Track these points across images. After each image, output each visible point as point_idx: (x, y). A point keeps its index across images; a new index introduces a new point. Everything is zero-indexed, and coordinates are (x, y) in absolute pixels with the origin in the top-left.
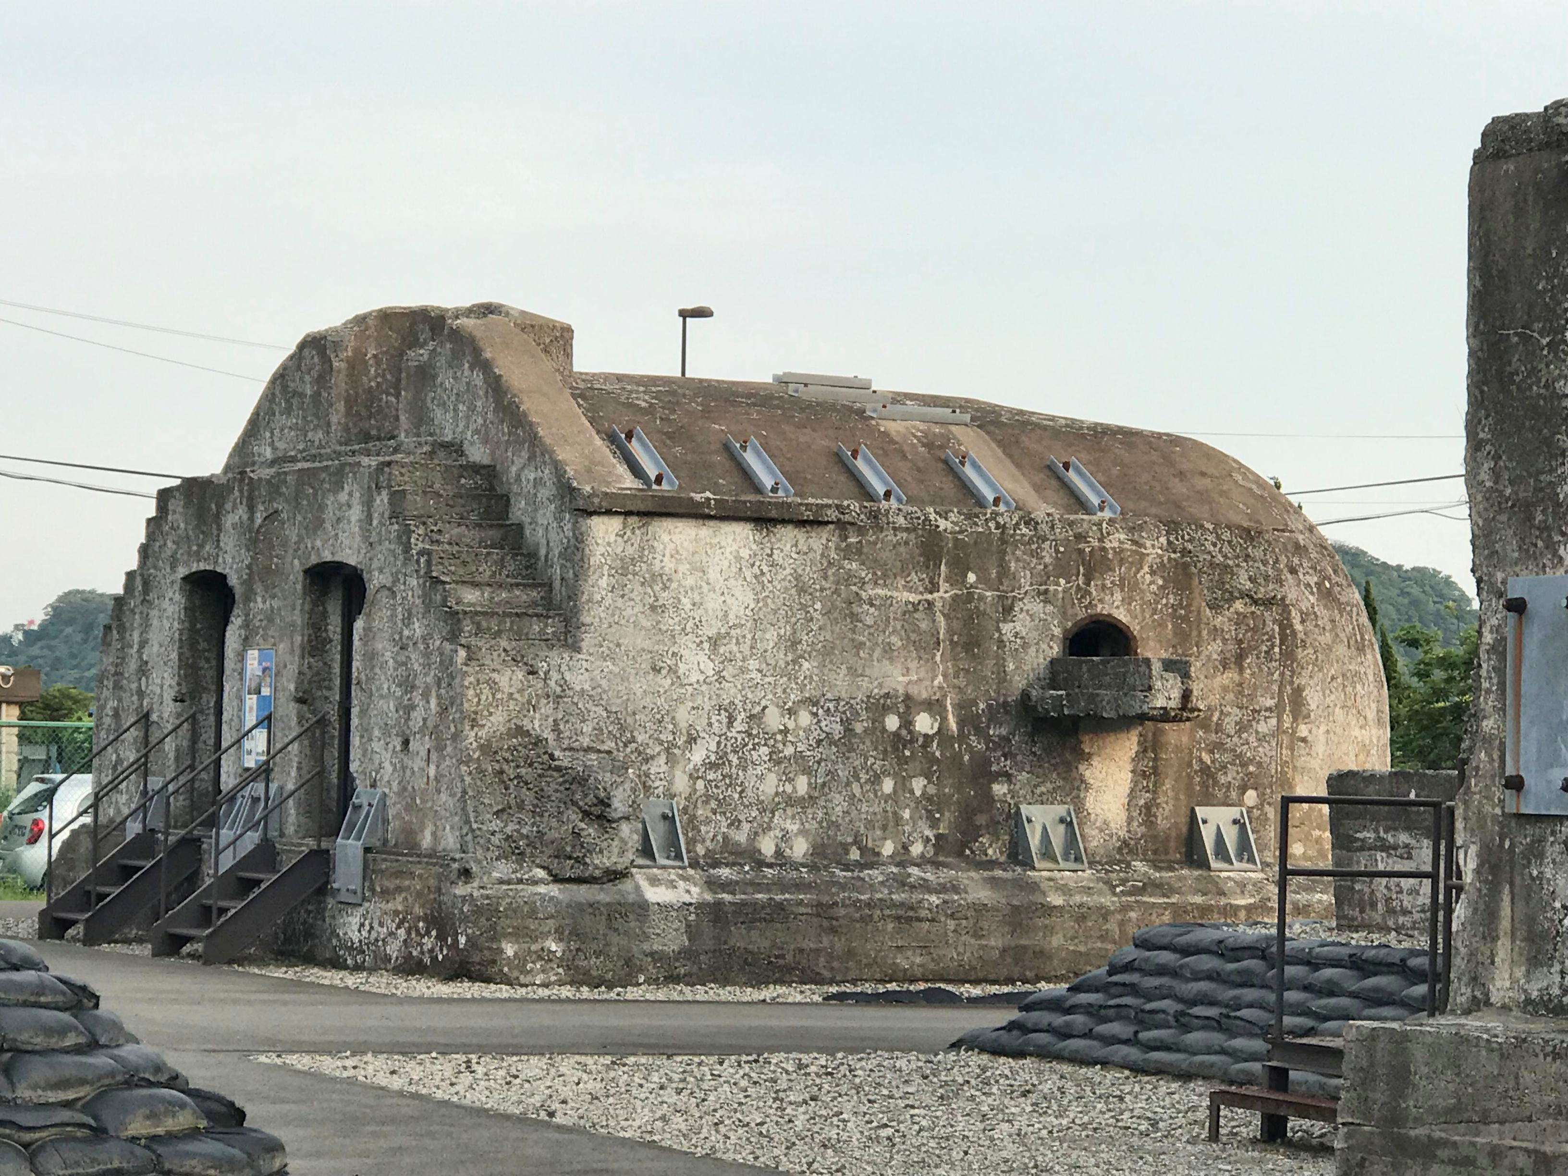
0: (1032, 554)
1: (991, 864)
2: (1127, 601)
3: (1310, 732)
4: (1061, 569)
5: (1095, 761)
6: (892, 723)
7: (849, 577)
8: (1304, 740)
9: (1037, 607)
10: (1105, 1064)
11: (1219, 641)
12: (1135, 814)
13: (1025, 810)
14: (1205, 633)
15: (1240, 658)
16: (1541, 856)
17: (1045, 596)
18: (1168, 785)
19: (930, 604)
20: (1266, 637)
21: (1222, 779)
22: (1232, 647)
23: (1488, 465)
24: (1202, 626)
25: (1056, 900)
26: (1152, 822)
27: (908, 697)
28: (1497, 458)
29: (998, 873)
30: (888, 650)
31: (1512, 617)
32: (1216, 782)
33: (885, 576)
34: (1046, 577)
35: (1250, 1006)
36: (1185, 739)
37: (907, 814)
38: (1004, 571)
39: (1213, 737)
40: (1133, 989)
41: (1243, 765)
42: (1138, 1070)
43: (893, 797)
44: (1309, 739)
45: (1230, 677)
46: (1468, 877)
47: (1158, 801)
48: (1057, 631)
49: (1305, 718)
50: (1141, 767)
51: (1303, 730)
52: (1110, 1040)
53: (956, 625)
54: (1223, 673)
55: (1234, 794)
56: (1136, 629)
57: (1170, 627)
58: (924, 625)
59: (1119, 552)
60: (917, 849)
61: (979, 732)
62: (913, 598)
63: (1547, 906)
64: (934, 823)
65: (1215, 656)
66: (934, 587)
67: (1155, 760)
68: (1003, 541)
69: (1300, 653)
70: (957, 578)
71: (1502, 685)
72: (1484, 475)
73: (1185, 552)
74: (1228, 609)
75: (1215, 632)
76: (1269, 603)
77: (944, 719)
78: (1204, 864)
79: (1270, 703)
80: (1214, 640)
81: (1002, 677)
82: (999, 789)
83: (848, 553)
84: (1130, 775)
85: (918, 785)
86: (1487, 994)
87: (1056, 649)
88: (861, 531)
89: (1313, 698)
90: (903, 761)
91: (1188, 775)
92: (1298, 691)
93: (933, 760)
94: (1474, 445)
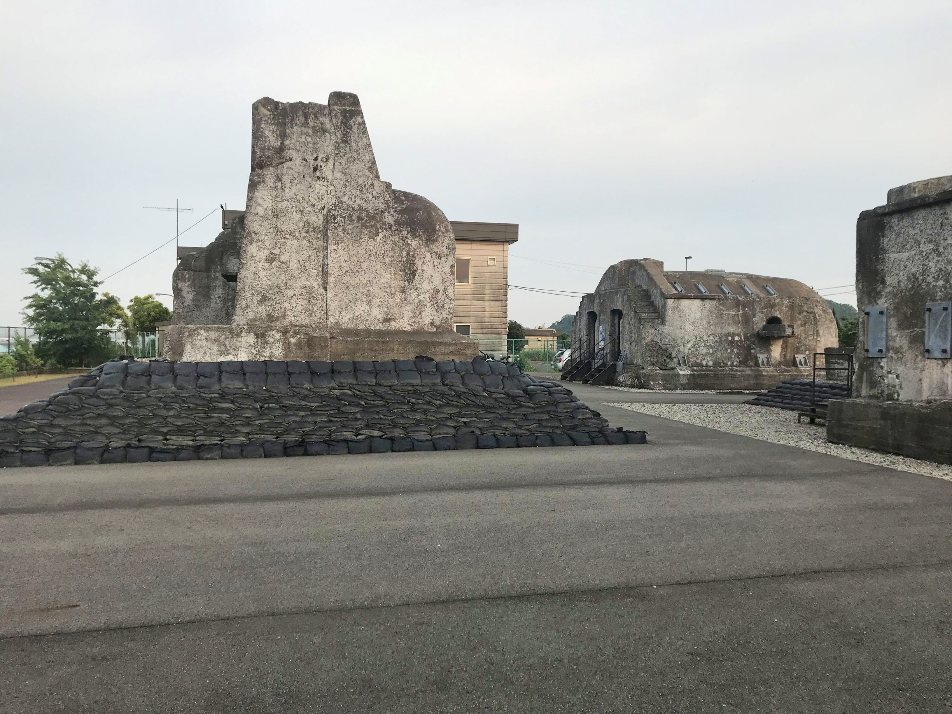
0: (760, 304)
1: (751, 366)
2: (780, 313)
4: (766, 307)
5: (773, 346)
6: (730, 338)
7: (720, 310)
9: (760, 315)
10: (776, 407)
11: (800, 321)
12: (782, 356)
13: (758, 355)
14: (797, 319)
15: (805, 324)
16: (873, 366)
17: (762, 312)
18: (789, 350)
19: (738, 315)
20: (811, 320)
21: (801, 349)
22: (803, 322)
23: (861, 284)
25: (765, 373)
26: (785, 358)
27: (733, 333)
28: (863, 283)
29: (753, 368)
30: (729, 324)
31: (866, 316)
32: (799, 350)
33: (728, 309)
34: (762, 308)
35: (807, 395)
36: (793, 341)
37: (733, 356)
38: (753, 307)
39: (799, 340)
40: (781, 392)
41: (806, 346)
42: (783, 408)
43: (730, 353)
44: (820, 341)
45: (803, 328)
46: (856, 370)
47: (787, 353)
48: (765, 319)
49: (819, 336)
50: (783, 347)
51: (819, 339)
52: (776, 402)
53: (743, 318)
54: (801, 327)
55: (803, 352)
56: (782, 319)
57: (789, 318)
58: (736, 319)
59: (778, 303)
60: (735, 363)
61: (748, 340)
62: (734, 313)
63: (874, 376)
64: (739, 358)
65: (799, 324)
66: (738, 311)
67: (786, 345)
68: (753, 302)
69: (818, 323)
70: (743, 309)
71: (864, 330)
72: (860, 286)
73: (793, 303)
74: (802, 314)
75: (799, 319)
76: (811, 313)
77: (741, 337)
78: (797, 366)
79: (811, 333)
81: (753, 329)
82: (753, 351)
83: (720, 305)
84: (781, 348)
85: (735, 351)
86: (860, 394)
87: (765, 323)
88: (723, 300)
89: (821, 332)
90: (732, 346)
91: (793, 348)
92: (818, 331)
93: (738, 345)
94: (858, 280)
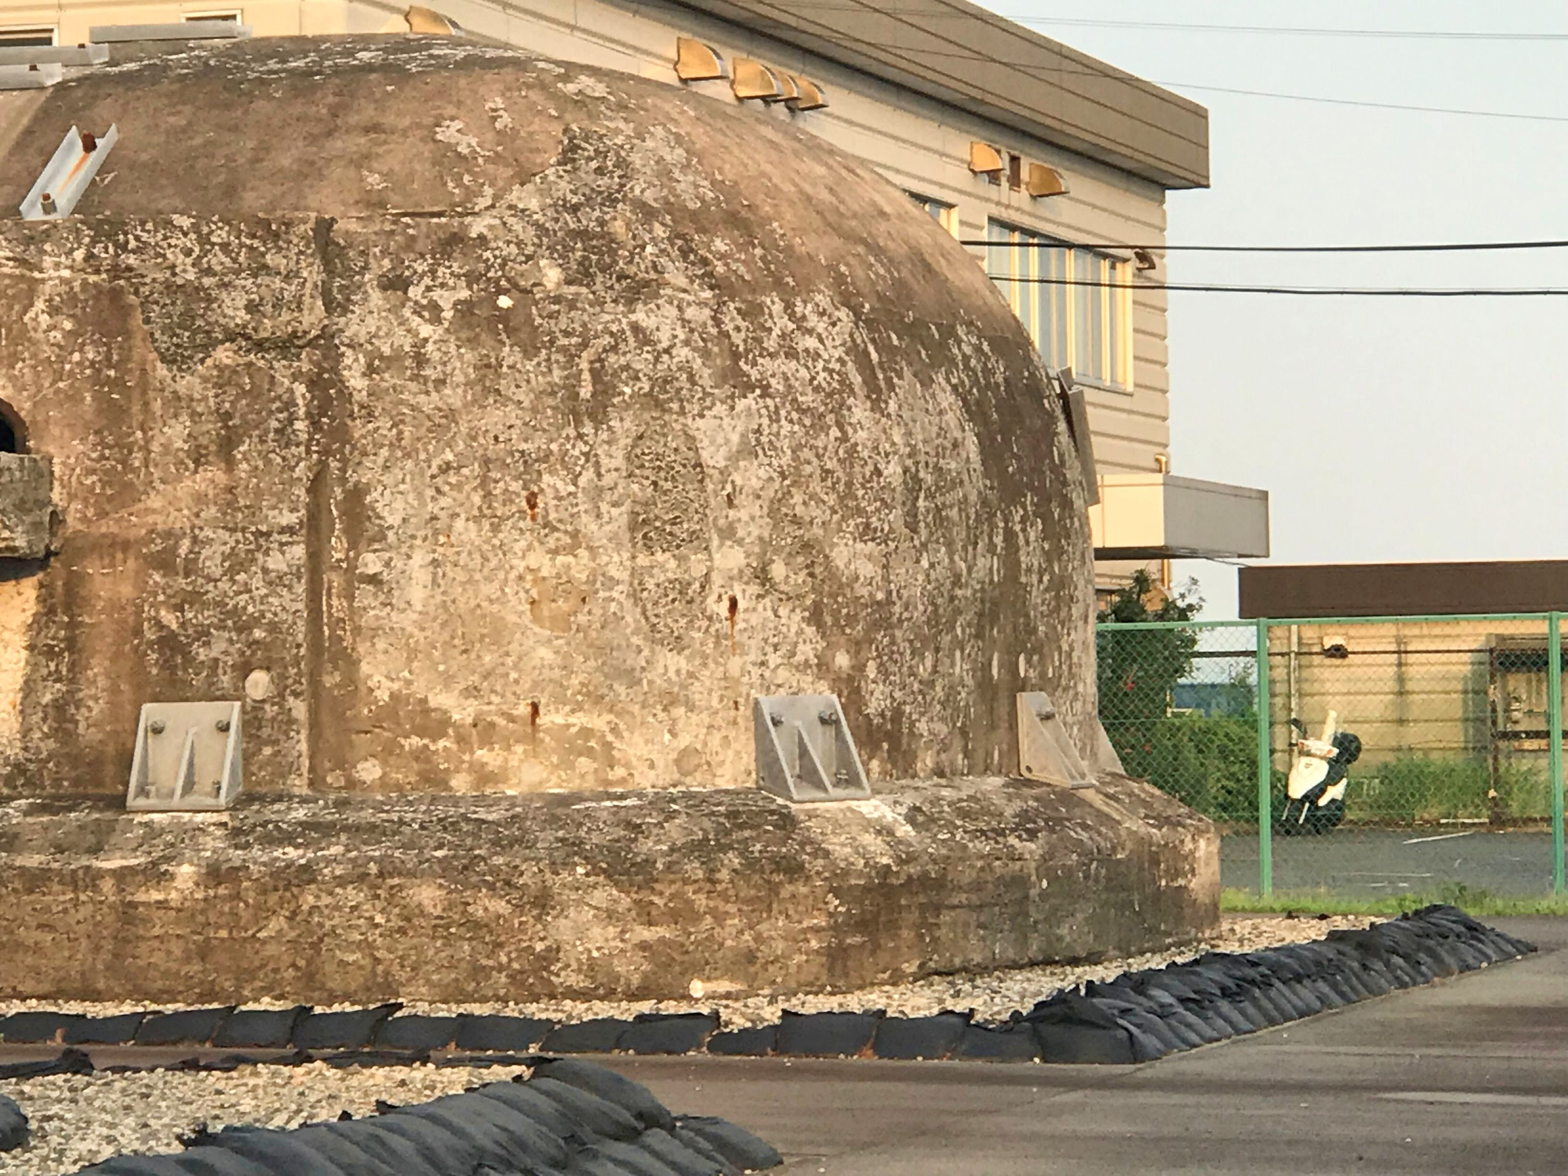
3: (387, 564)
8: (374, 580)
11: (184, 418)
12: (36, 718)
14: (157, 406)
15: (227, 444)
20: (278, 404)
21: (202, 654)
24: (151, 394)
26: (67, 733)
32: (189, 660)
36: (127, 590)
39: (182, 582)
44: (385, 577)
47: (80, 695)
49: (372, 540)
50: (42, 641)
54: (196, 472)
55: (226, 680)
56: (24, 407)
57: (88, 398)
65: (179, 444)
67: (72, 625)
69: (358, 429)
73: (116, 271)
74: (202, 361)
75: (178, 403)
76: (286, 345)
79: (289, 518)
80: (176, 416)
84: (24, 654)
89: (391, 506)
91: (136, 649)
92: (356, 494)
